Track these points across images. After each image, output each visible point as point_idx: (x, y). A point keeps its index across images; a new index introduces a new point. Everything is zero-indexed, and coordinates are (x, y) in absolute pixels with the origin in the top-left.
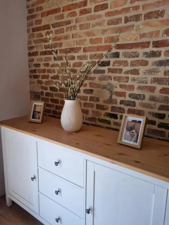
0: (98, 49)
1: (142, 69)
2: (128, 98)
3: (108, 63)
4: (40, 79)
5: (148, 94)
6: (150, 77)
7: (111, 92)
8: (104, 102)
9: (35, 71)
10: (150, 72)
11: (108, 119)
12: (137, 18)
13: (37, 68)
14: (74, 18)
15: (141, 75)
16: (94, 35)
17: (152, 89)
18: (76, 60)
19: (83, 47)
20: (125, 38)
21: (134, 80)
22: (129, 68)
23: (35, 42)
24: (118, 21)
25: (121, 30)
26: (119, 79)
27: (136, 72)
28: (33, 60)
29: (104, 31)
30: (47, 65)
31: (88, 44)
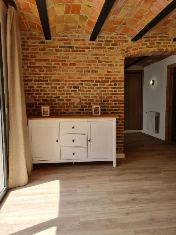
0: (73, 81)
1: (92, 90)
2: (88, 102)
3: (78, 88)
4: (34, 95)
5: (95, 99)
6: (95, 93)
7: (80, 99)
8: (77, 104)
9: (29, 91)
10: (95, 91)
11: (79, 111)
12: (89, 71)
13: (31, 89)
14: (58, 66)
15: (92, 92)
16: (70, 75)
17: (97, 97)
18: (61, 86)
19: (64, 79)
20: (84, 78)
21: (89, 94)
22: (87, 89)
23: (29, 74)
24: (81, 71)
25: (82, 75)
26: (83, 94)
27: (90, 91)
28: (27, 84)
29: (75, 74)
30: (41, 87)
31: (67, 79)
